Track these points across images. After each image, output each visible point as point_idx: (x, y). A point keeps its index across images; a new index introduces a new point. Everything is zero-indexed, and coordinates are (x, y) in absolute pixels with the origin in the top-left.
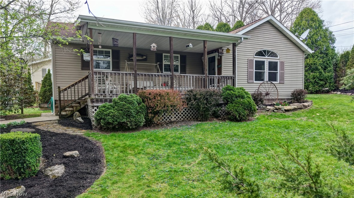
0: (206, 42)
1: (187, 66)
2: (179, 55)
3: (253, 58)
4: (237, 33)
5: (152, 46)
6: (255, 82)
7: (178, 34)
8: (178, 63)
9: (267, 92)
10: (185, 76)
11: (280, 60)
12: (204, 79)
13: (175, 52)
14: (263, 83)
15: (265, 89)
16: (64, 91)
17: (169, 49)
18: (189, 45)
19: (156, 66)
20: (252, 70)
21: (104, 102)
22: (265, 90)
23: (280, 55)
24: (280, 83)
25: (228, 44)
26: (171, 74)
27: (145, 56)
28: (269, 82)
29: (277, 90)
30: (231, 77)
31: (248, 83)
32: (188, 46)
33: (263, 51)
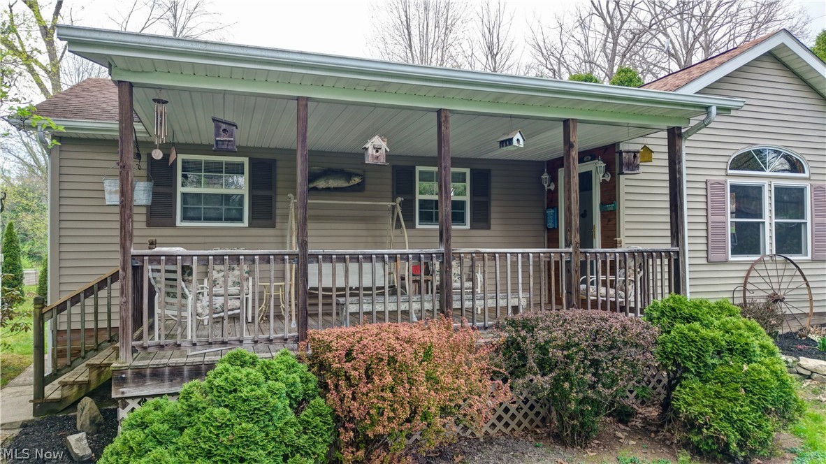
0: (575, 127)
1: (493, 203)
2: (467, 171)
3: (723, 178)
4: (678, 87)
5: (369, 145)
6: (731, 258)
7: (469, 98)
8: (461, 192)
9: (775, 294)
10: (495, 253)
11: (813, 183)
12: (568, 263)
13: (457, 162)
14: (759, 260)
15: (768, 280)
16: (55, 311)
17: (435, 154)
18: (511, 139)
19: (393, 207)
20: (721, 218)
21: (166, 377)
22: (766, 287)
23: (812, 164)
24: (813, 261)
25: (646, 130)
26: (442, 249)
27: (357, 175)
28: (778, 258)
29: (808, 285)
30: (668, 252)
31: (709, 262)
32: (506, 141)
33: (753, 151)
